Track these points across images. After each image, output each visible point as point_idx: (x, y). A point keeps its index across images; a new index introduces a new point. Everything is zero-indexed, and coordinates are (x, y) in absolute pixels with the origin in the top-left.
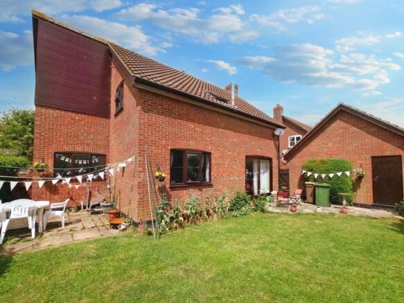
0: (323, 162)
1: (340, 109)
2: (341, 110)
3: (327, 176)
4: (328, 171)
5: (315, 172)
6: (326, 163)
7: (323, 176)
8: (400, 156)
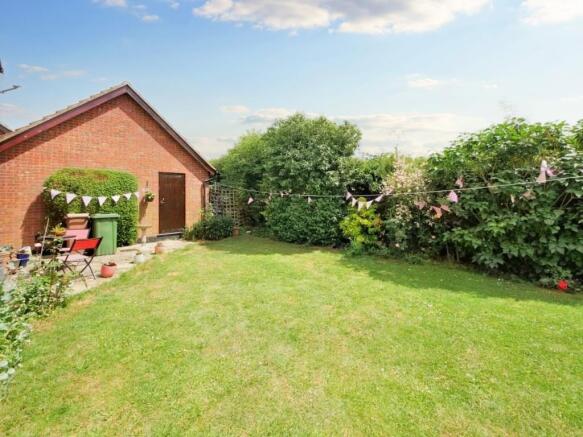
0: (100, 176)
1: (124, 91)
2: (126, 94)
3: (107, 200)
4: (109, 192)
5: (84, 192)
6: (105, 176)
7: (102, 200)
8: (184, 175)
